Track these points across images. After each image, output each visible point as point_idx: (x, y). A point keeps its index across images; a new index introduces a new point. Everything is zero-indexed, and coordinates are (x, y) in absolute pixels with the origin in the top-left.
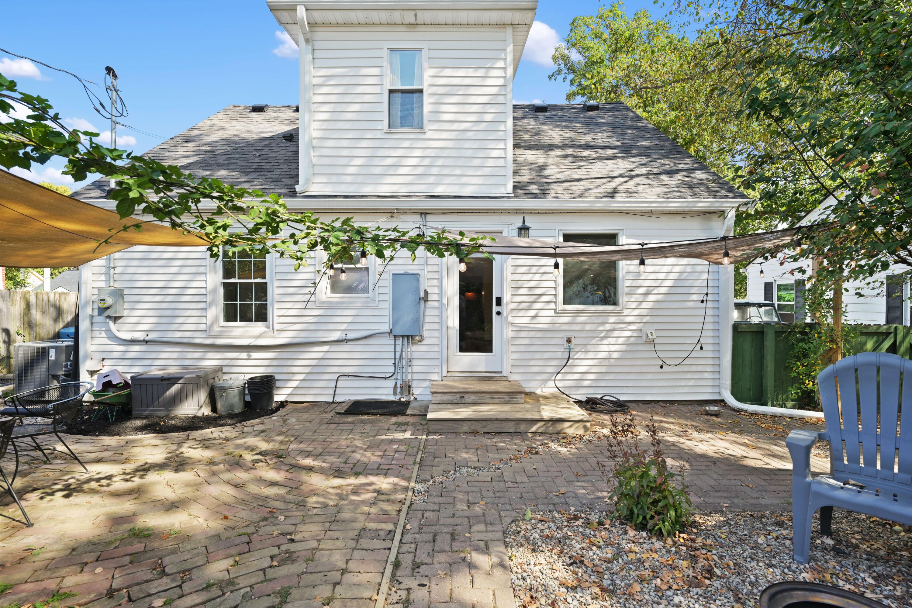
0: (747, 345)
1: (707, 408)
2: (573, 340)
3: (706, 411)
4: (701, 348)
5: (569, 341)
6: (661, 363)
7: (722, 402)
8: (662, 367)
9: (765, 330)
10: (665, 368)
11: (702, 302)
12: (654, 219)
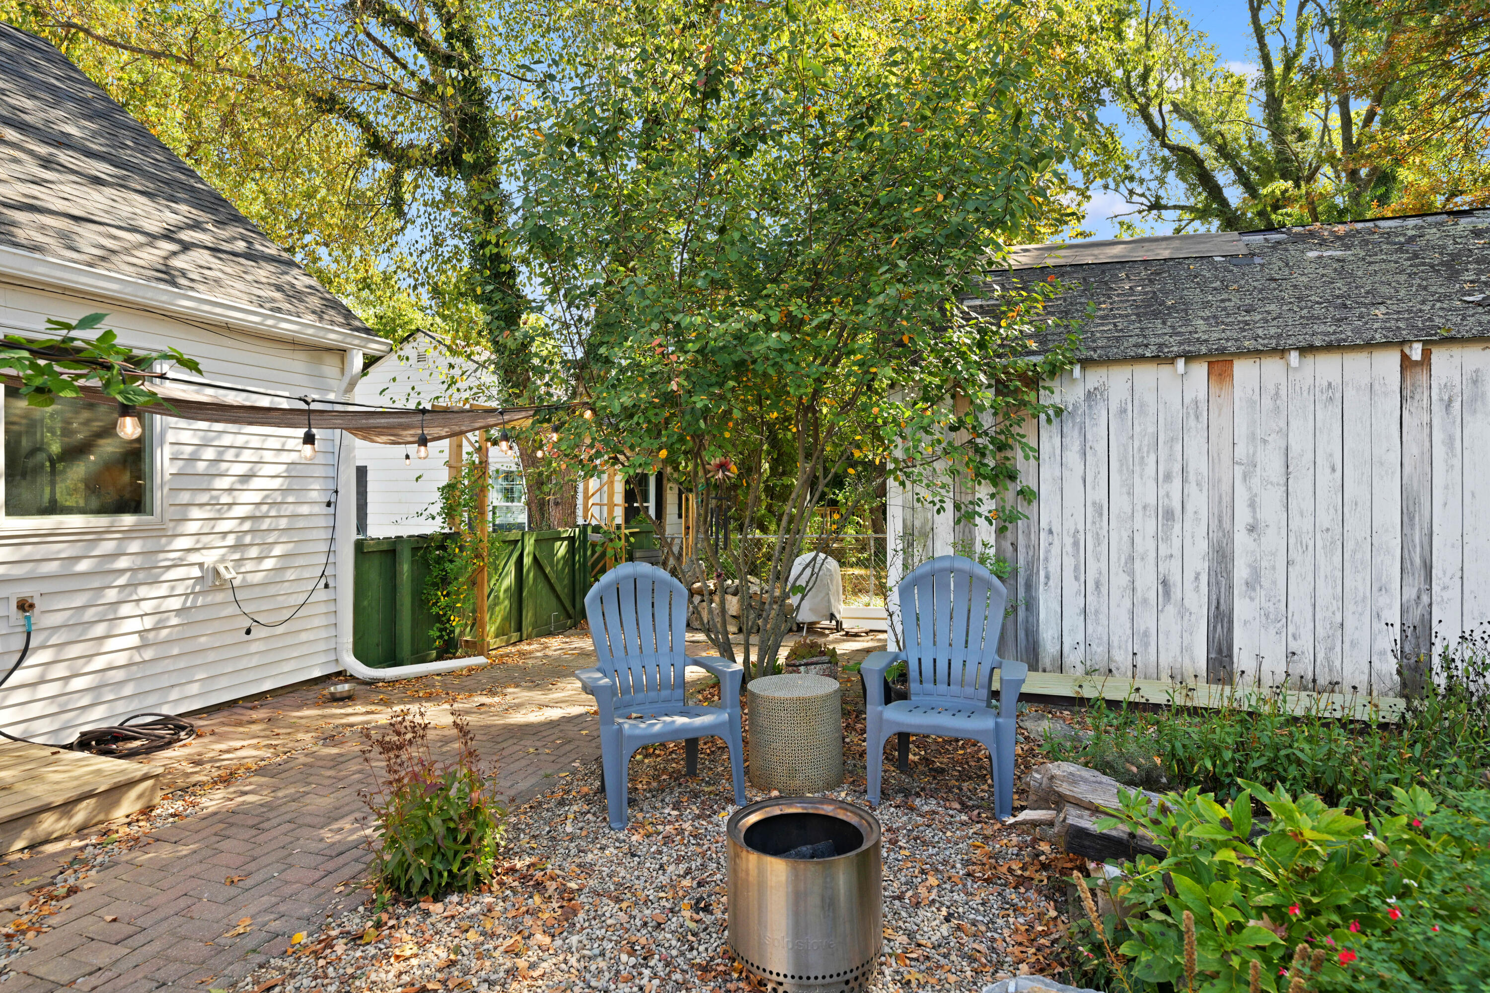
0: (374, 575)
1: (332, 689)
2: (39, 606)
3: (332, 694)
4: (327, 586)
5: (25, 606)
6: (247, 623)
7: (341, 675)
8: (248, 632)
9: (398, 548)
10: (256, 632)
11: (329, 504)
12: (230, 342)
